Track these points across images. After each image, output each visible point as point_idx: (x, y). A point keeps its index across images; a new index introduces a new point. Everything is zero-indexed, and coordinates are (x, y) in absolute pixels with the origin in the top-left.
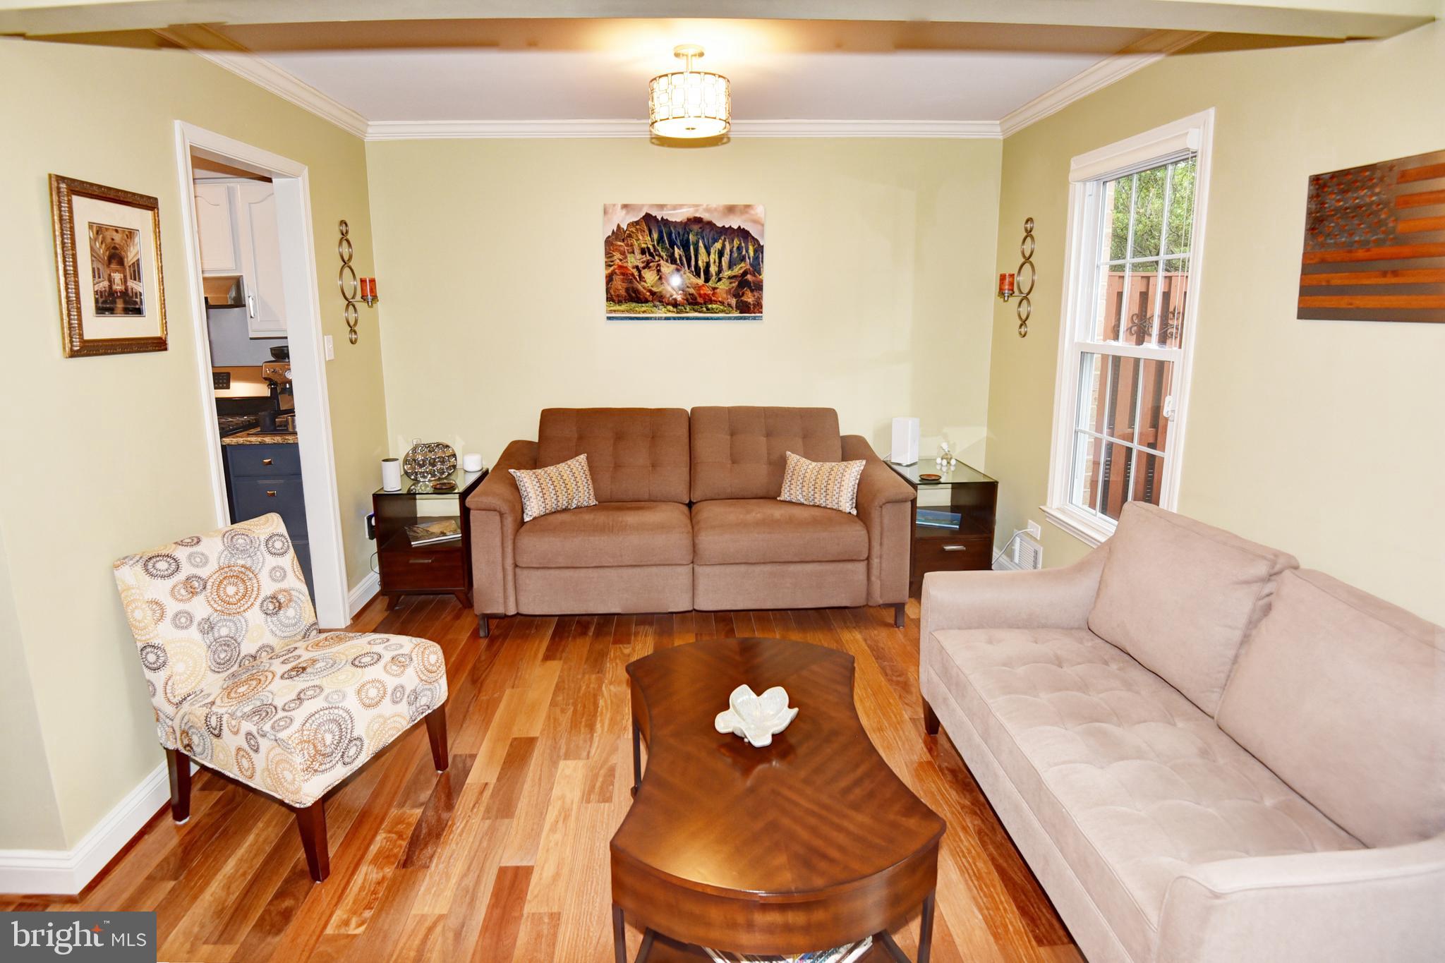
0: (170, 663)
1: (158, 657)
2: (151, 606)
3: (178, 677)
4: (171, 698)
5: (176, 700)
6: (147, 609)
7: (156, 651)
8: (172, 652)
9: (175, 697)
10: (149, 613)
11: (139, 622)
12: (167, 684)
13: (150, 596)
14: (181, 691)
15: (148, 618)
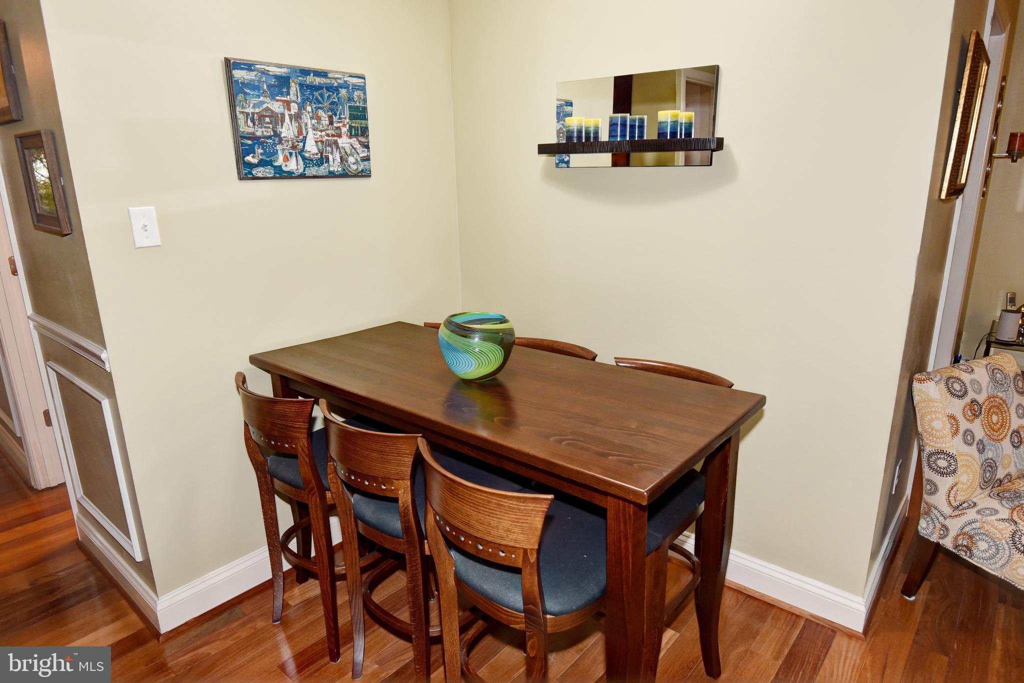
0: (959, 471)
1: (950, 465)
2: (950, 420)
3: (962, 486)
4: (953, 502)
5: (955, 504)
6: (947, 422)
7: (949, 459)
8: (961, 463)
9: (955, 501)
10: (949, 426)
11: (937, 431)
12: (952, 488)
13: (949, 411)
14: (961, 498)
15: (947, 429)
